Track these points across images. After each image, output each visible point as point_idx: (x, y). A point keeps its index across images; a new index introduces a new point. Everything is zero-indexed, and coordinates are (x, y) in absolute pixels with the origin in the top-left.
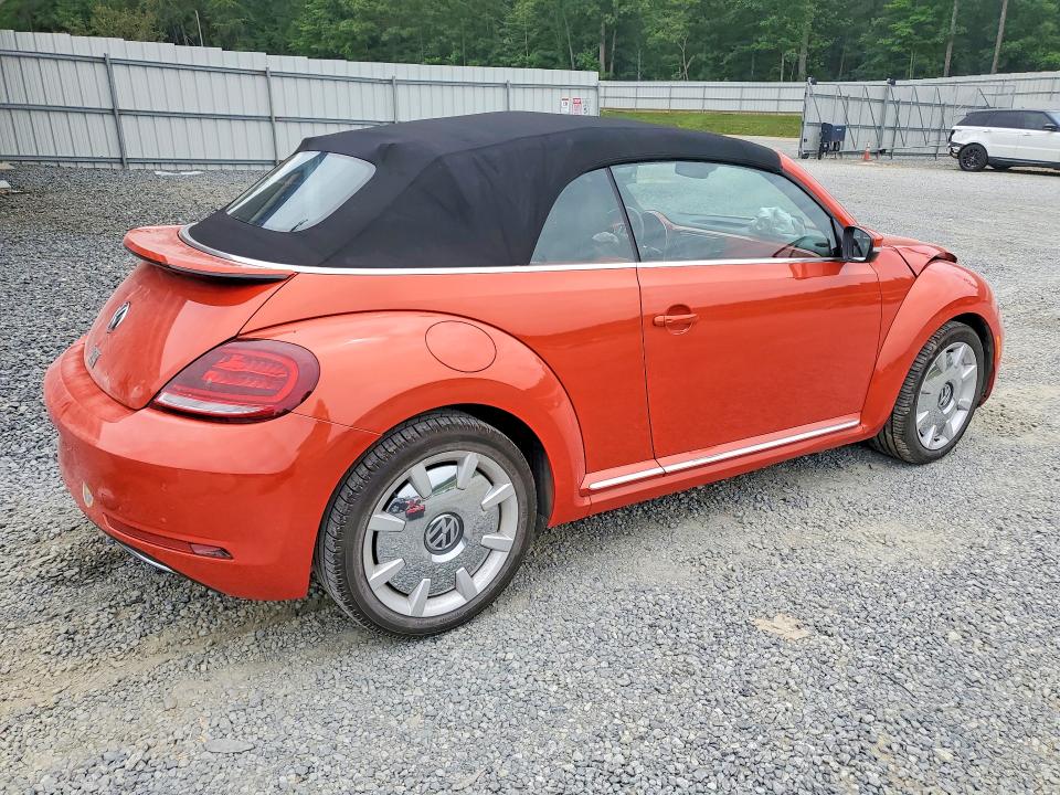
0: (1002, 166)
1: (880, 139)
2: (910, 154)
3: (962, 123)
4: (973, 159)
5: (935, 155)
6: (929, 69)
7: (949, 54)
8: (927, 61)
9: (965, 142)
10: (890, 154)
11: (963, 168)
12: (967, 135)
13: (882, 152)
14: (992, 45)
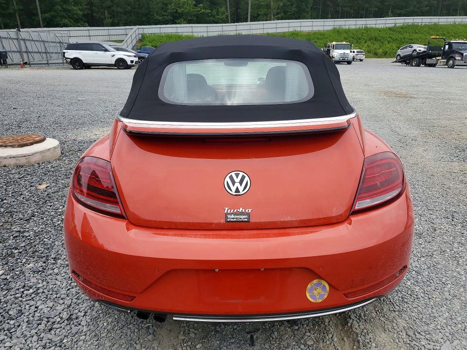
0: (88, 66)
1: (22, 57)
2: (37, 64)
3: (66, 49)
4: (77, 64)
5: (47, 64)
6: (11, 25)
7: (18, 18)
8: (9, 21)
9: (72, 57)
10: (29, 64)
11: (75, 68)
12: (72, 54)
13: (26, 63)
14: (37, 15)
